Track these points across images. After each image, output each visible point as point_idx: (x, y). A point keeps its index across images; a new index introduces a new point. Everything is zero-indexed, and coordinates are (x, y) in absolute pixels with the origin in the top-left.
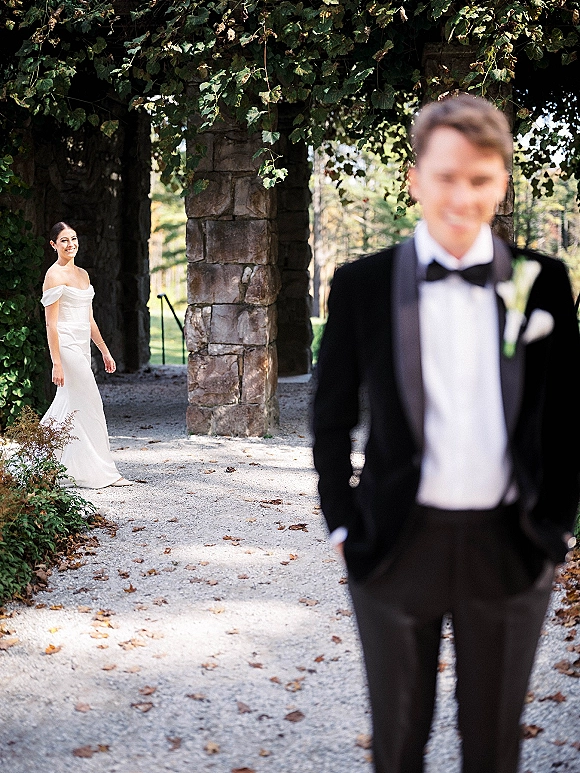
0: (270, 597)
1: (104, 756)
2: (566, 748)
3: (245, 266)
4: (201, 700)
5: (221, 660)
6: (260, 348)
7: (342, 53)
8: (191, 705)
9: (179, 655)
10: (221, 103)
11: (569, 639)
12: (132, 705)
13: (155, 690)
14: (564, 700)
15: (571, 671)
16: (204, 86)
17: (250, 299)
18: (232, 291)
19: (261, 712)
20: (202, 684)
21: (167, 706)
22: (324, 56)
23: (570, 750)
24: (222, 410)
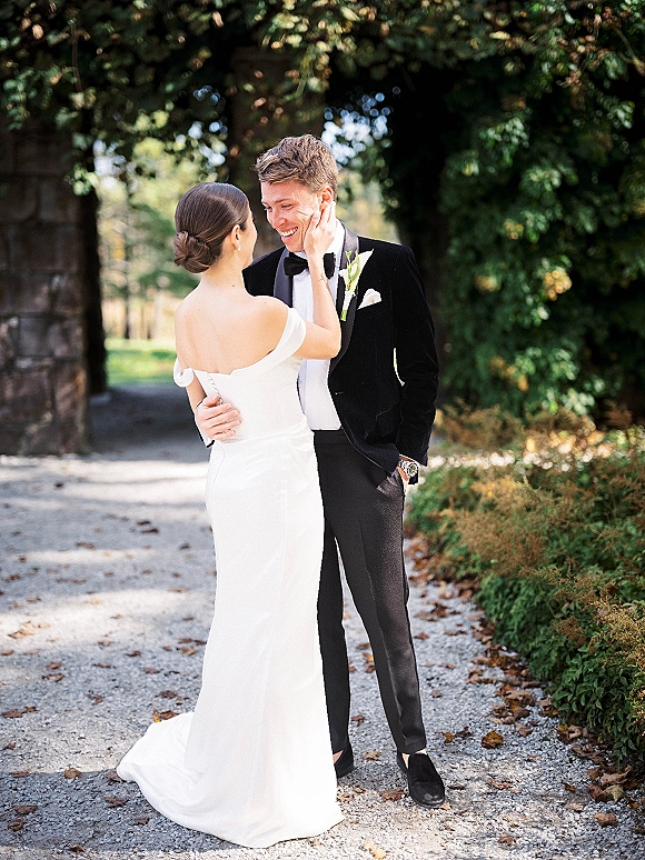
0: (141, 587)
1: (33, 715)
2: (434, 668)
3: (53, 274)
4: (108, 667)
5: (114, 637)
6: (73, 361)
7: (157, 57)
8: (99, 671)
9: (72, 638)
10: (28, 104)
11: (423, 596)
12: (43, 678)
13: (60, 665)
14: (427, 637)
15: (429, 618)
16: (10, 84)
17: (61, 309)
18: (41, 302)
19: (167, 670)
20: (103, 656)
21: (78, 675)
22: (138, 60)
23: (438, 669)
24: (33, 429)
